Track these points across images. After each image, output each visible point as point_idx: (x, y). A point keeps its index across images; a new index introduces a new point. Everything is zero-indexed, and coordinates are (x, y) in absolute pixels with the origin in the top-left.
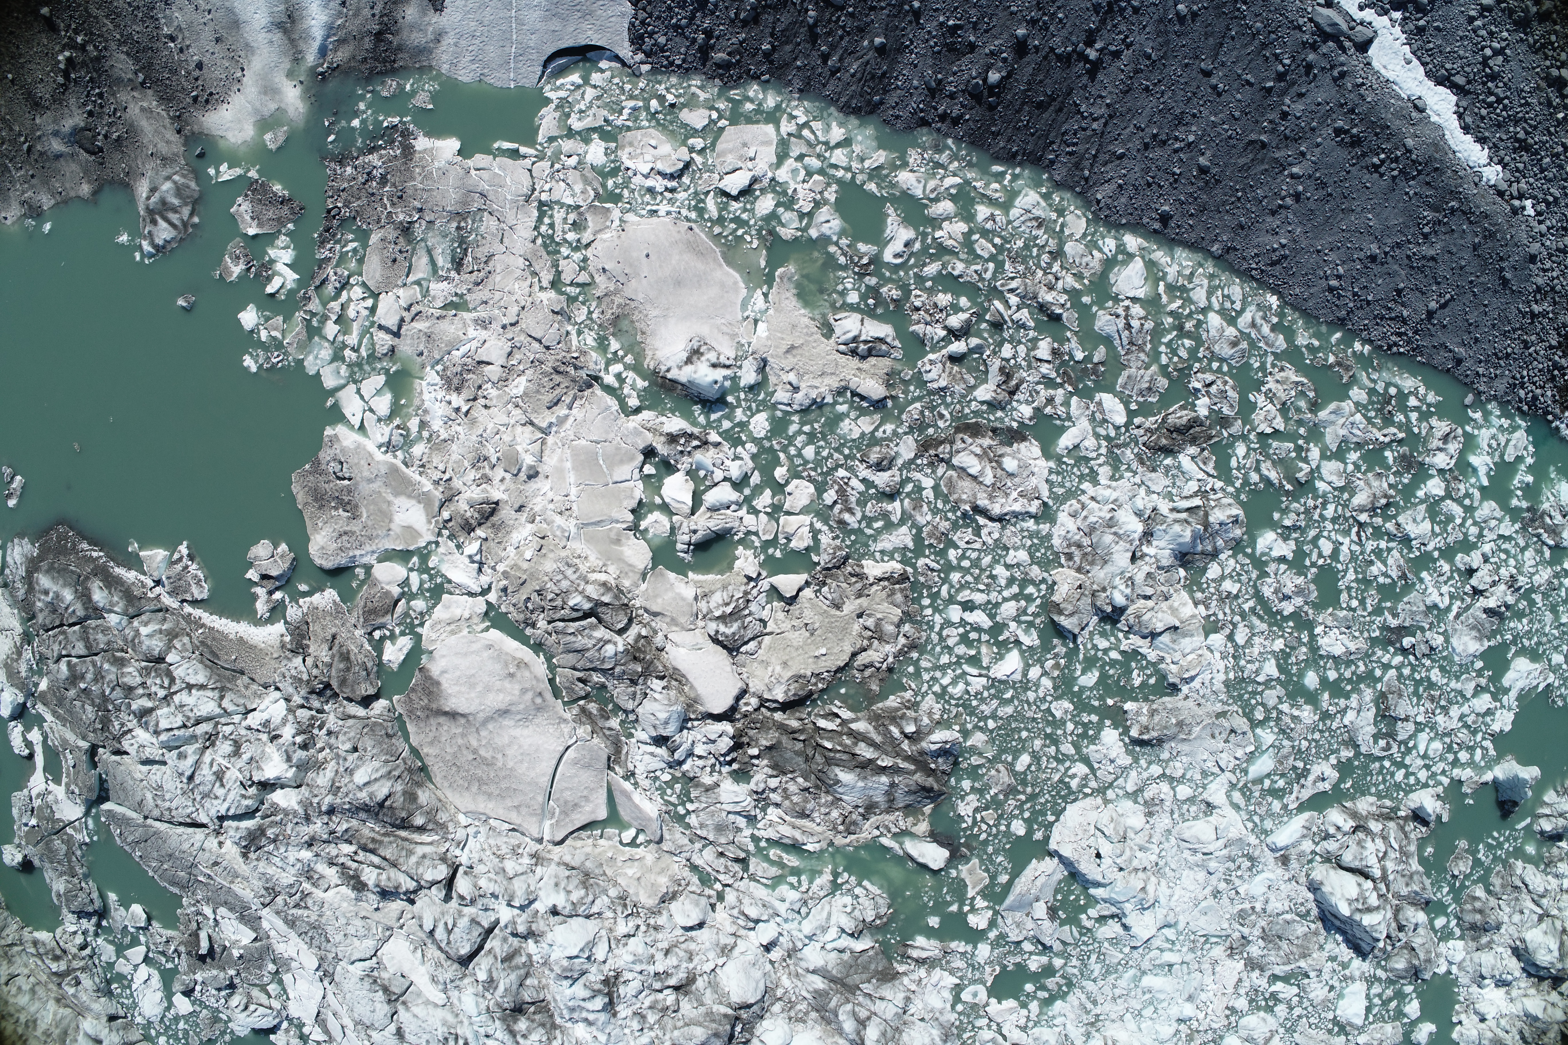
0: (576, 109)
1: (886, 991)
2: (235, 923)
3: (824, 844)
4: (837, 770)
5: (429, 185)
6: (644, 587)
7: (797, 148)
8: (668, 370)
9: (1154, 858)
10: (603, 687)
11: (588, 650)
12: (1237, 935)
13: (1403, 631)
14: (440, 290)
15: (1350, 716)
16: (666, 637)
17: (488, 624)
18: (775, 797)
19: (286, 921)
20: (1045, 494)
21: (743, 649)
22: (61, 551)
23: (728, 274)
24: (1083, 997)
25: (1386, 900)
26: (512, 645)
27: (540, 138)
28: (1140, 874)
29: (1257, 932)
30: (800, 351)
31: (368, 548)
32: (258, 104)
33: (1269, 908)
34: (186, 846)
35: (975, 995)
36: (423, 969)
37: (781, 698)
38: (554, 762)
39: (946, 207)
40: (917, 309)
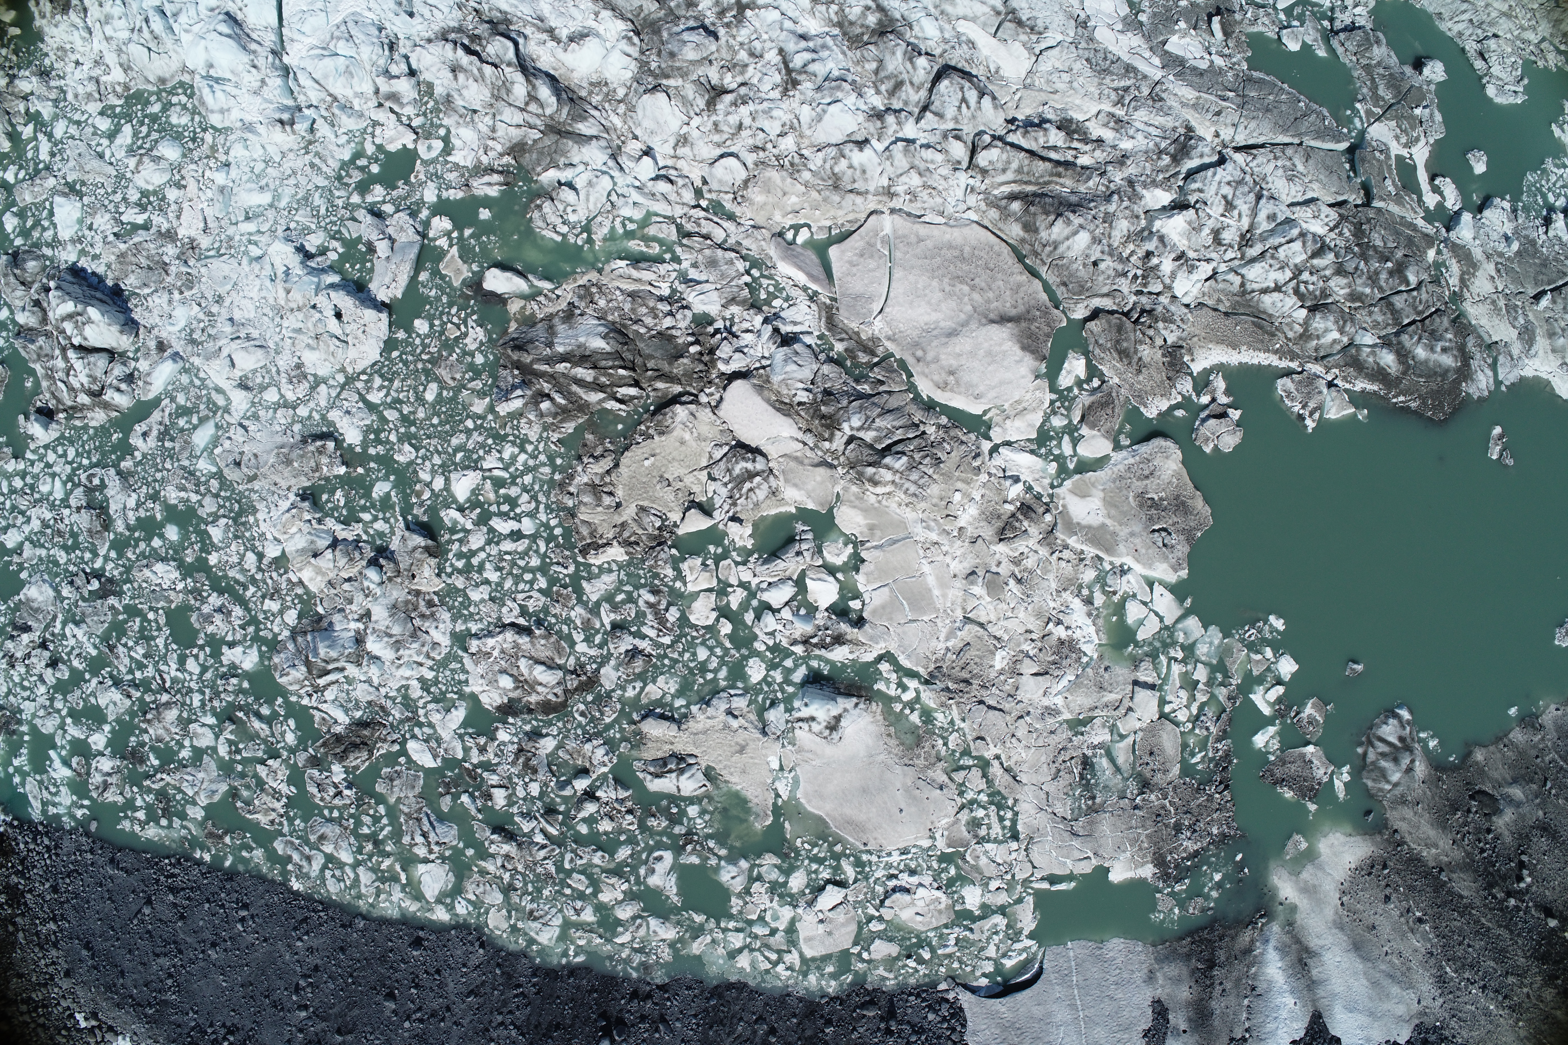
0: (1001, 935)
1: (516, 134)
2: (1189, 56)
3: (607, 268)
4: (608, 348)
5: (1131, 834)
6: (838, 489)
7: (779, 939)
8: (856, 705)
9: (285, 323)
10: (857, 381)
11: (879, 415)
12: (191, 262)
13: (103, 594)
14: (1099, 735)
15: (132, 502)
16: (805, 444)
17: (985, 418)
18: (665, 307)
19: (1135, 70)
20: (467, 661)
21: (726, 449)
22: (1436, 394)
23: (819, 809)
24: (325, 169)
25: (57, 328)
26: (958, 402)
27: (1030, 900)
28: (294, 306)
29: (173, 269)
30: (733, 749)
31: (1121, 467)
32: (1320, 874)
33: (166, 296)
34: (1253, 125)
35: (429, 148)
36: (986, 53)
37: (678, 408)
38: (891, 294)
39: (624, 913)
40: (630, 812)
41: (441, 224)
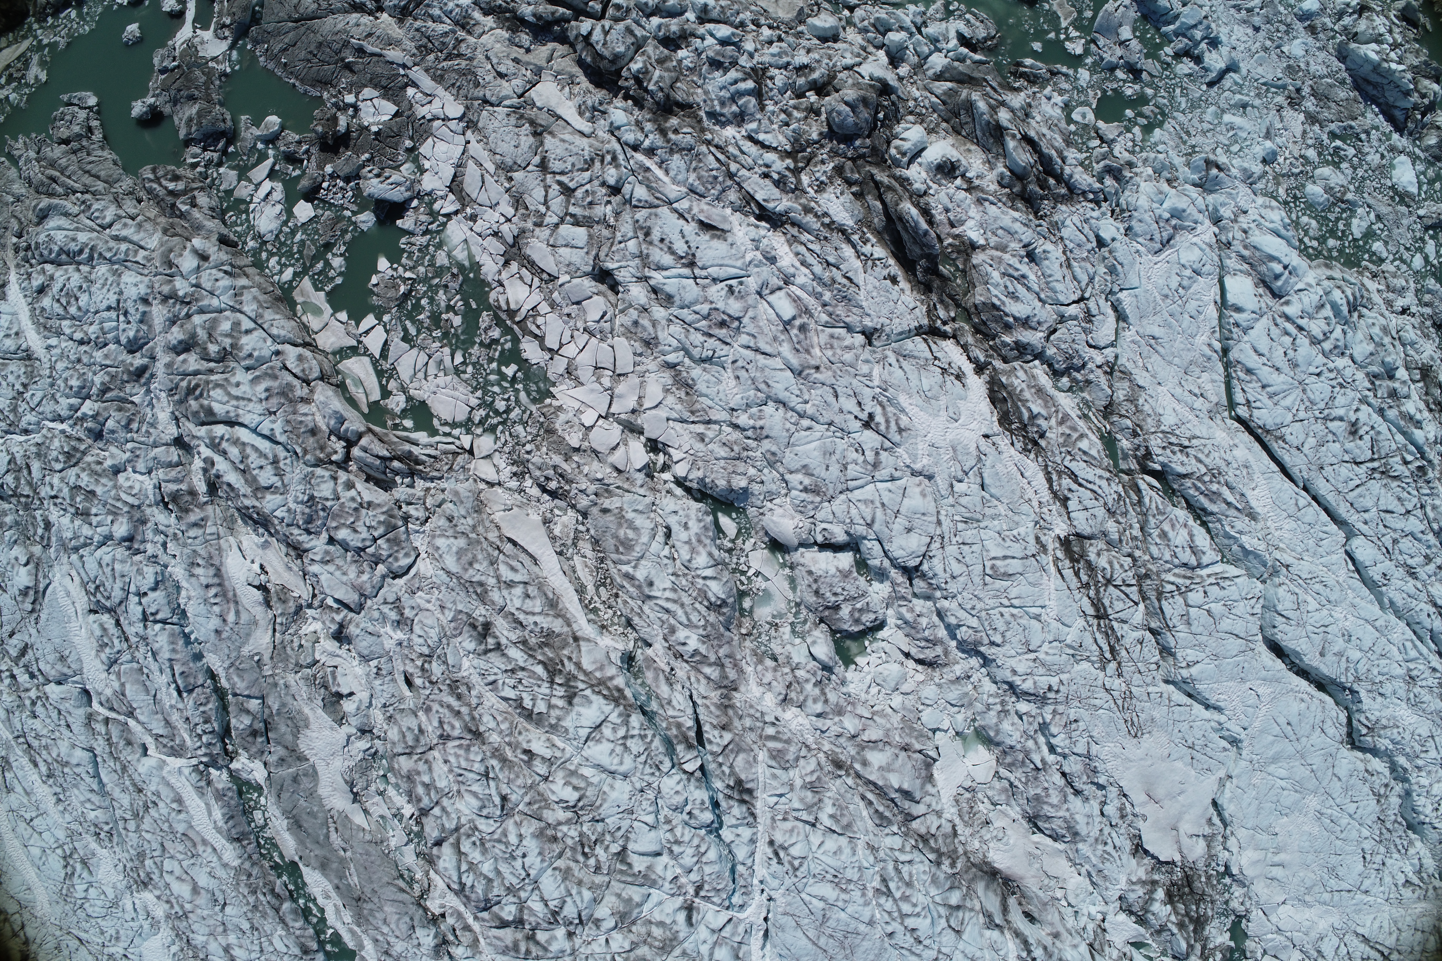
19: (434, 78)
24: (1177, 126)
34: (340, 26)
35: (1084, 116)
36: (570, 103)
41: (1076, 48)
